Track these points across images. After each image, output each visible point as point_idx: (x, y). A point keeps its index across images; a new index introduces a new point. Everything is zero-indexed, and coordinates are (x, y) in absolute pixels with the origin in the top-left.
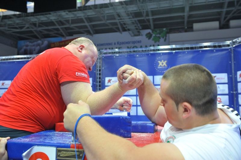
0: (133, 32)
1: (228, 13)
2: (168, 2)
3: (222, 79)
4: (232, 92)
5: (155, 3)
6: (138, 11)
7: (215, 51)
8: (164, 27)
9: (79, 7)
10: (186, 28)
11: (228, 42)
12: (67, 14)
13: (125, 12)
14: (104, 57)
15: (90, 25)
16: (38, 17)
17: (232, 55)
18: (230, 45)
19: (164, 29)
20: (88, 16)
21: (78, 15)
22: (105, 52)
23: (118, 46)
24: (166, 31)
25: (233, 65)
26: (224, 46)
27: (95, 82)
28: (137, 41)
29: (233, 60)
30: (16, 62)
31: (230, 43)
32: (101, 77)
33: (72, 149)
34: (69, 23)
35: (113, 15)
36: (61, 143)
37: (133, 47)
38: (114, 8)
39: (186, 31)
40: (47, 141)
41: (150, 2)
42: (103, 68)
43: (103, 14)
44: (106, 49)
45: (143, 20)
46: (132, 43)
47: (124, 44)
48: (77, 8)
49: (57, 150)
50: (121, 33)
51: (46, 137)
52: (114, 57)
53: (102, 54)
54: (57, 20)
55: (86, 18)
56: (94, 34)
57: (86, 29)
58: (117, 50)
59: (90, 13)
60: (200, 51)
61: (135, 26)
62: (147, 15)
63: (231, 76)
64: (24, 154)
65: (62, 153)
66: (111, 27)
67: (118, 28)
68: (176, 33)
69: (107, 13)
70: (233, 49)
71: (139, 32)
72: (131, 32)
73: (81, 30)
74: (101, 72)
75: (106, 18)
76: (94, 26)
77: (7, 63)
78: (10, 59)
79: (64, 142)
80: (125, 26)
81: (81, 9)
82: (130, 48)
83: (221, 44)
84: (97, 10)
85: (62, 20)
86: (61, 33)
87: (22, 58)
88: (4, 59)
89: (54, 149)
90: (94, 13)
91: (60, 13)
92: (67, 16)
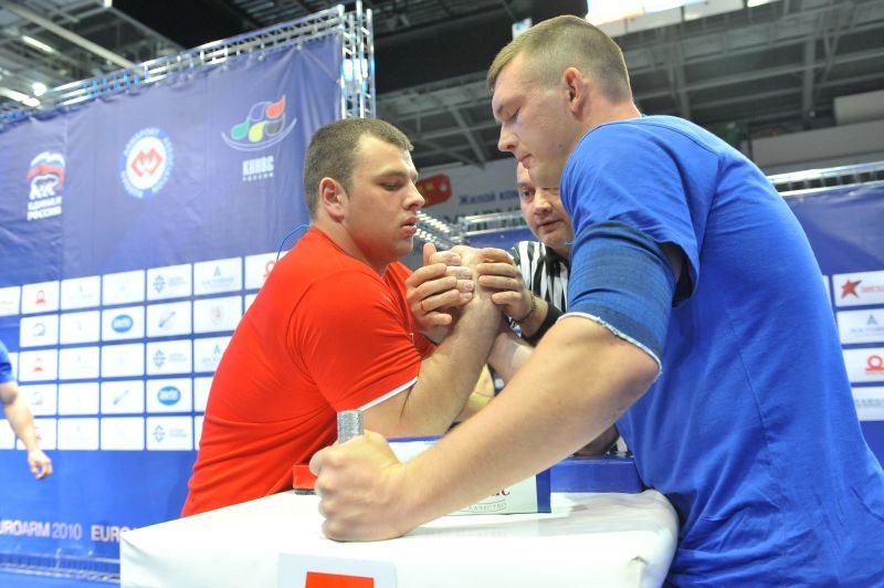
2: (761, 27)
5: (713, 36)
6: (653, 69)
8: (729, 120)
10: (812, 114)
12: (413, 100)
15: (474, 133)
19: (731, 126)
24: (738, 130)
39: (808, 127)
45: (668, 97)
56: (489, 159)
57: (463, 148)
62: (676, 85)
68: (771, 135)
73: (451, 151)
76: (485, 135)
91: (389, 101)
92: (413, 108)
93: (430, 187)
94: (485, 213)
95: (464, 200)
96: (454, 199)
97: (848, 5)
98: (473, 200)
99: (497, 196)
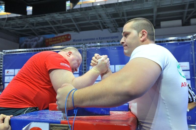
0: (112, 30)
1: (189, 13)
2: (140, 4)
3: (185, 66)
4: (193, 77)
5: (129, 6)
6: (116, 12)
7: (178, 44)
9: (68, 10)
11: (189, 37)
12: (58, 15)
13: (105, 13)
14: (89, 50)
15: (77, 24)
16: (36, 18)
17: (193, 47)
18: (191, 39)
20: (75, 17)
21: (67, 16)
22: (89, 45)
23: (100, 41)
25: (194, 55)
26: (186, 40)
27: (81, 70)
28: (114, 37)
29: (193, 51)
30: (18, 55)
31: (191, 38)
32: (86, 66)
33: (62, 125)
34: (60, 23)
35: (96, 16)
36: (53, 120)
37: (112, 42)
38: (96, 11)
39: (155, 28)
40: (42, 118)
41: (125, 5)
42: (88, 59)
43: (87, 15)
44: (90, 43)
45: (120, 19)
46: (111, 38)
47: (105, 39)
48: (66, 11)
49: (50, 125)
50: (102, 30)
51: (41, 115)
52: (97, 50)
53: (87, 47)
54: (51, 20)
55: (73, 19)
56: (81, 31)
57: (75, 28)
58: (99, 44)
59: (77, 15)
60: (167, 44)
61: (114, 25)
62: (123, 16)
63: (192, 64)
64: (24, 129)
65: (54, 128)
66: (94, 25)
67: (100, 27)
69: (91, 15)
70: (194, 42)
71: (116, 29)
72: (110, 29)
73: (70, 28)
74: (86, 62)
75: (90, 18)
76: (80, 25)
77: (11, 55)
78: (13, 52)
79: (56, 119)
80: (105, 25)
81: (69, 11)
82: (110, 42)
83: (184, 38)
84: (82, 12)
85: (55, 20)
86: (54, 31)
87: (22, 51)
88: (9, 52)
89: (47, 125)
90: (80, 15)
91: (53, 15)
92: (59, 17)
93: (66, 37)
94: (79, 44)
95: (74, 41)
96: (72, 40)
97: (159, 1)
98: (76, 41)
99: (82, 40)
